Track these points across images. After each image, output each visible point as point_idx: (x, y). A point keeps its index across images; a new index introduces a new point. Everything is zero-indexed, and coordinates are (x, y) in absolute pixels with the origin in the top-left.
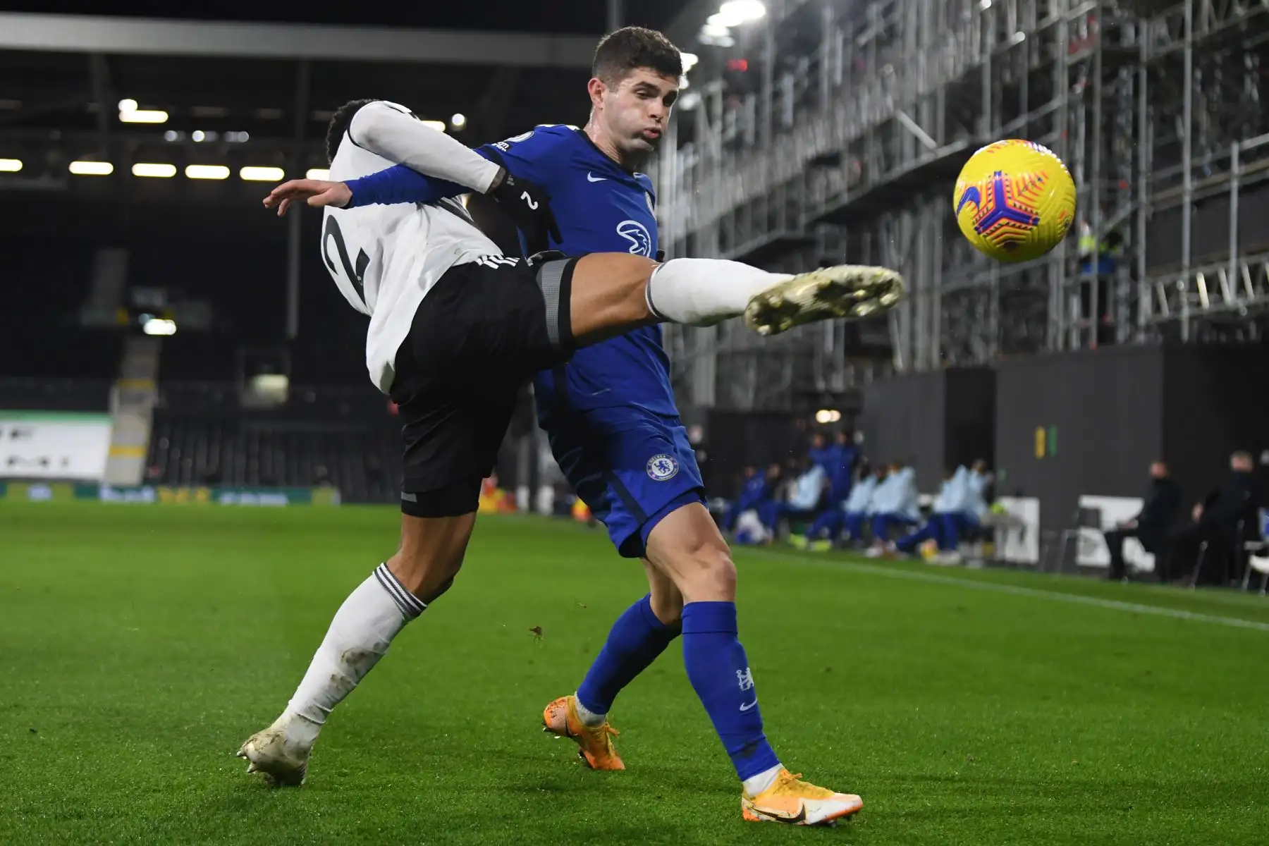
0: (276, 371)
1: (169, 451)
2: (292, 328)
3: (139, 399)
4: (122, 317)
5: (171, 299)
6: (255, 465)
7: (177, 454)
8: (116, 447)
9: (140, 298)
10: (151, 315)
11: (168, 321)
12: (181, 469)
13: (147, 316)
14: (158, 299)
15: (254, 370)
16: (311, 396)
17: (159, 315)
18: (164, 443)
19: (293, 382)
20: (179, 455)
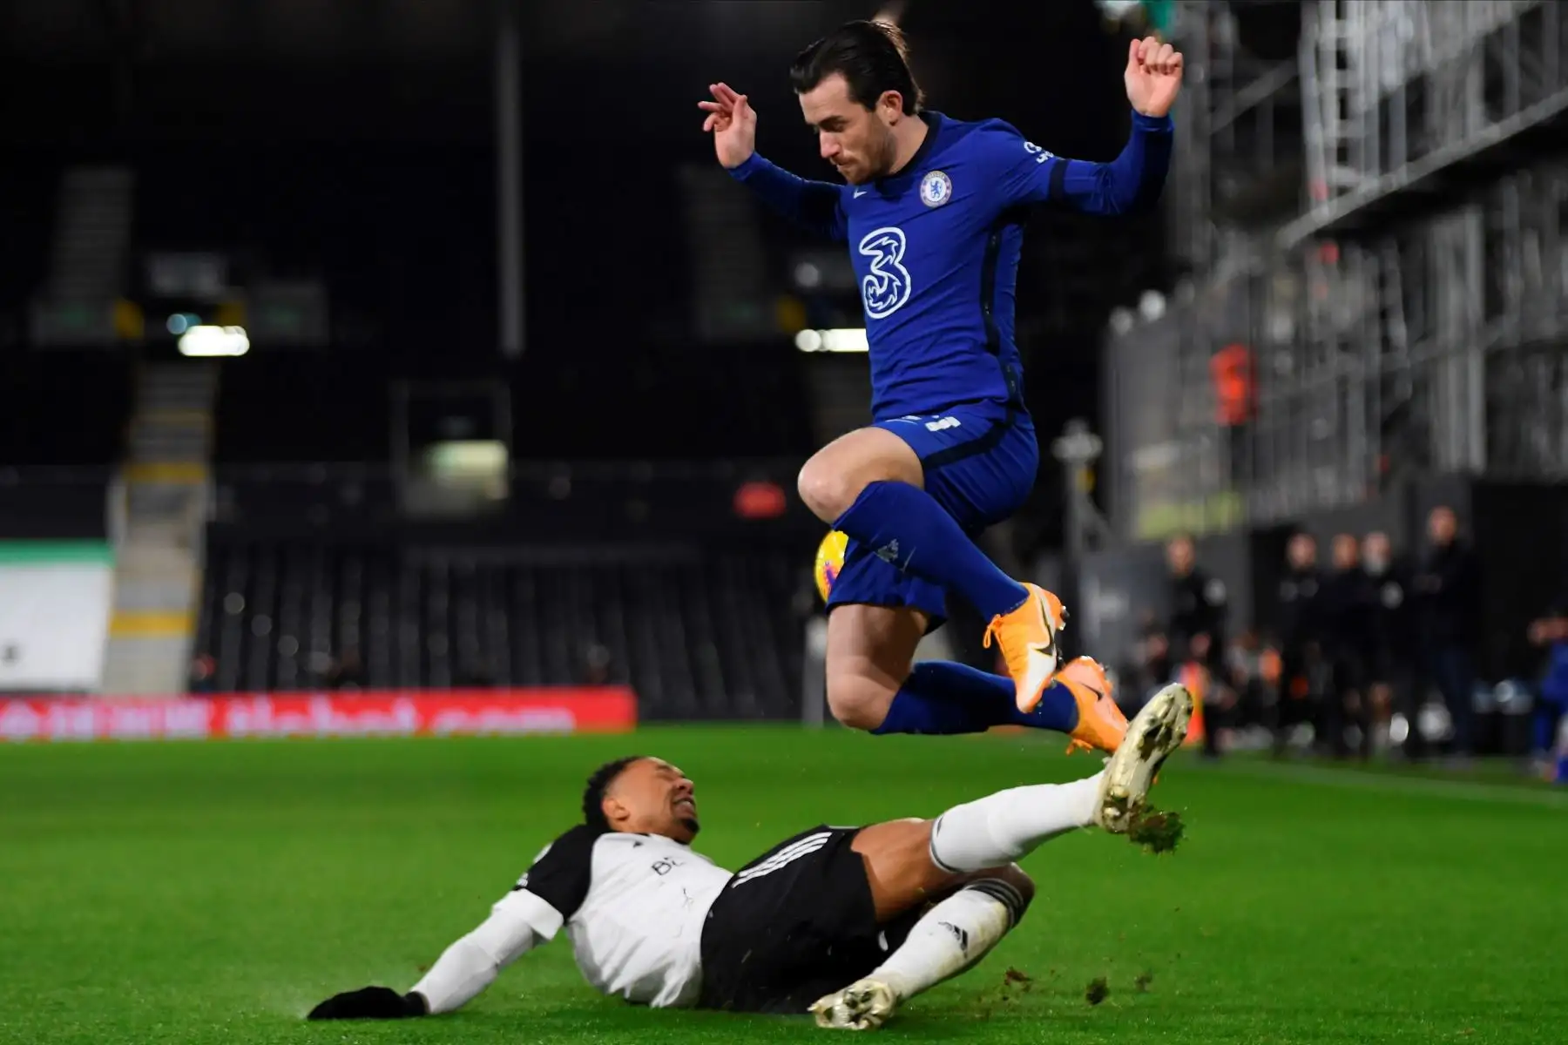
0: (481, 433)
1: (247, 619)
2: (512, 337)
3: (173, 506)
4: (126, 322)
5: (234, 278)
6: (440, 645)
7: (263, 625)
8: (124, 613)
9: (166, 277)
10: (192, 317)
11: (232, 328)
12: (275, 656)
13: (182, 319)
14: (206, 280)
15: (430, 434)
16: (560, 484)
17: (209, 314)
18: (235, 604)
19: (517, 454)
20: (269, 628)
